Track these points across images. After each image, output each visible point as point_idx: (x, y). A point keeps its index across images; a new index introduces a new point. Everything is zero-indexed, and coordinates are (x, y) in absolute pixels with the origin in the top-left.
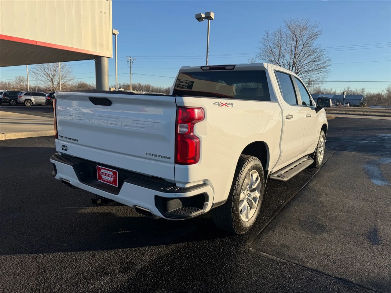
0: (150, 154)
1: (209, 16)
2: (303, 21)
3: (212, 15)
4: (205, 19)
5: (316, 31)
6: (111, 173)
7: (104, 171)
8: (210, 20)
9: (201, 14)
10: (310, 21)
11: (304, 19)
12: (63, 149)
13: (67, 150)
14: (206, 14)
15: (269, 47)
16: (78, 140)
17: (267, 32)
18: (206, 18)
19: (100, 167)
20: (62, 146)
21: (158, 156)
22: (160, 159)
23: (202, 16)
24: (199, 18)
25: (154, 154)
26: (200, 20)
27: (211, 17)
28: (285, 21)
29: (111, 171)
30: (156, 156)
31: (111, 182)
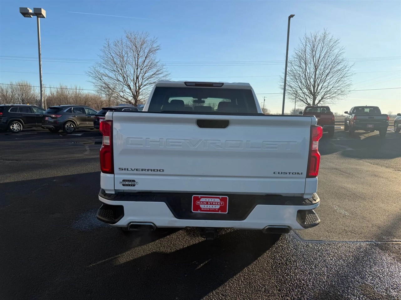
0: (279, 173)
1: (39, 12)
2: (143, 34)
3: (44, 12)
4: (33, 15)
5: (155, 46)
6: (217, 200)
7: (206, 200)
8: (40, 17)
9: (28, 9)
10: (149, 36)
11: (144, 32)
12: (123, 185)
13: (134, 185)
14: (35, 9)
15: (109, 56)
16: (164, 171)
17: (108, 40)
18: (35, 14)
19: (198, 197)
20: (124, 181)
21: (288, 173)
22: (291, 175)
23: (30, 12)
24: (25, 13)
25: (283, 172)
26: (26, 16)
27: (41, 14)
28: (125, 31)
29: (219, 198)
30: (287, 174)
31: (217, 210)
